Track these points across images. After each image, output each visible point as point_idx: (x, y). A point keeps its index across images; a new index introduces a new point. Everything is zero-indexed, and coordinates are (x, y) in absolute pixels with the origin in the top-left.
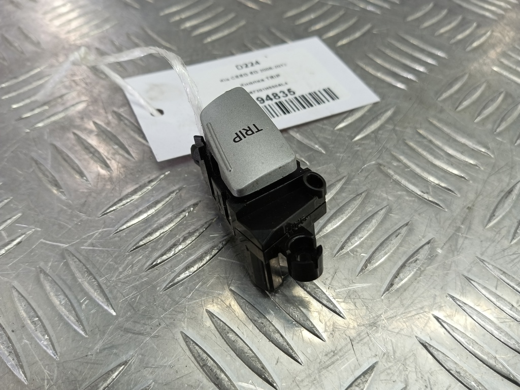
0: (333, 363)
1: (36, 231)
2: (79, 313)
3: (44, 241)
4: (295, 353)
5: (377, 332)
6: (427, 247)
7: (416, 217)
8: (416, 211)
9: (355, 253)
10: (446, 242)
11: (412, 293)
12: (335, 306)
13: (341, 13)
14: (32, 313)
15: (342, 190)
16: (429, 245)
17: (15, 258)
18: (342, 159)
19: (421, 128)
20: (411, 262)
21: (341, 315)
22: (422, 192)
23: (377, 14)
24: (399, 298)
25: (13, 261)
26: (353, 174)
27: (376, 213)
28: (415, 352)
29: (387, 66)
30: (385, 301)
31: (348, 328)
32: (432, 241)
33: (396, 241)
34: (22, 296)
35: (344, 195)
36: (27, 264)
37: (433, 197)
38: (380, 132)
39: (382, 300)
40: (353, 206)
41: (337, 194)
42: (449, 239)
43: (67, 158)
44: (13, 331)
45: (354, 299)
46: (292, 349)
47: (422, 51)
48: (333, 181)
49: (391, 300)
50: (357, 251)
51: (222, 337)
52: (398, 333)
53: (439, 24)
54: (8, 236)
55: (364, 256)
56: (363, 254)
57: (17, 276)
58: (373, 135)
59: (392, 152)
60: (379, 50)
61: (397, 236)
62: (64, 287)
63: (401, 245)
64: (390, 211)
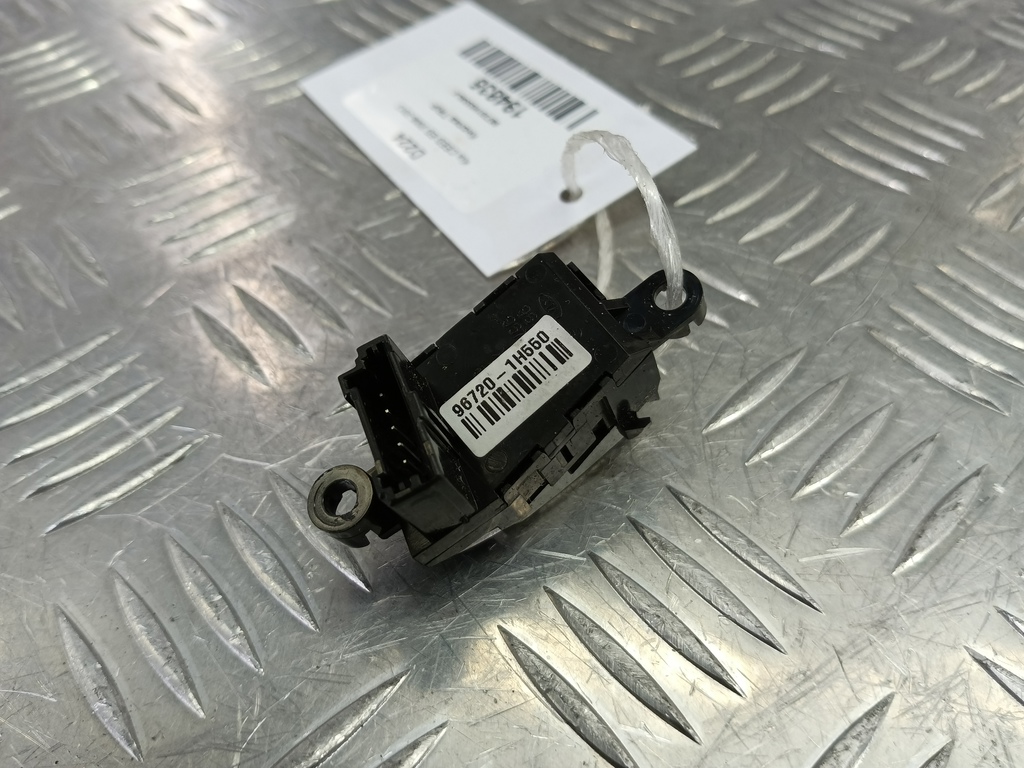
0: (804, 694)
1: (211, 441)
2: (301, 587)
3: (228, 457)
4: (728, 674)
5: (887, 638)
6: (975, 482)
7: (950, 426)
8: (948, 414)
9: (834, 491)
10: (1012, 473)
11: (951, 566)
12: (799, 587)
13: (770, 56)
14: (210, 587)
15: (798, 373)
16: (979, 478)
17: (174, 487)
18: (793, 317)
19: (944, 262)
20: (947, 510)
21: (815, 605)
22: (958, 379)
23: (839, 59)
24: (928, 575)
25: (168, 491)
26: (818, 344)
27: (870, 417)
28: (965, 677)
29: (868, 150)
30: (899, 581)
31: (830, 629)
32: (984, 470)
33: (912, 471)
34: (190, 556)
35: (802, 382)
36: (196, 498)
37: (979, 388)
38: (865, 269)
39: (894, 579)
40: (823, 403)
41: (789, 380)
42: (1017, 468)
43: (264, 311)
44: (173, 620)
45: (838, 576)
46: (720, 666)
47: (933, 124)
48: (779, 356)
49: (911, 578)
50: (837, 488)
51: (580, 639)
52: (929, 640)
53: (962, 76)
54: (158, 447)
55: (851, 498)
56: (849, 494)
57: (178, 518)
58: (851, 275)
59: (891, 306)
60: (850, 123)
61: (914, 460)
62: (269, 539)
63: (923, 477)
64: (897, 413)
